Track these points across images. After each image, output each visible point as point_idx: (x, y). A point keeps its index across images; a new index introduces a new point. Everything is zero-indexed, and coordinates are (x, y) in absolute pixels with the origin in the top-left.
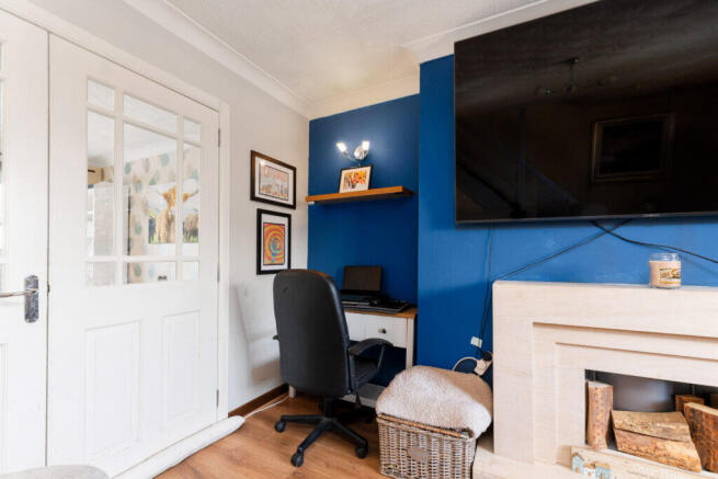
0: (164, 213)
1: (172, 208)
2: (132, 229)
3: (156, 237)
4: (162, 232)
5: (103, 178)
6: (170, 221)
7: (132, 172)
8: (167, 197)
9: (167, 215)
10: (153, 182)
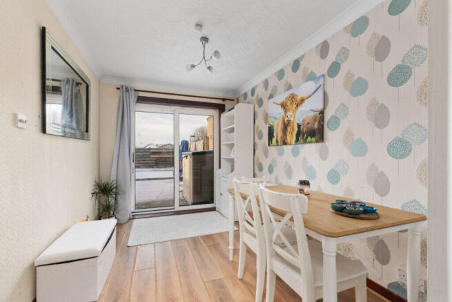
0: (281, 120)
1: (288, 114)
2: (256, 137)
3: (274, 140)
4: (279, 136)
5: (238, 102)
6: (286, 125)
7: (256, 94)
8: (283, 106)
9: (284, 121)
10: (271, 97)
